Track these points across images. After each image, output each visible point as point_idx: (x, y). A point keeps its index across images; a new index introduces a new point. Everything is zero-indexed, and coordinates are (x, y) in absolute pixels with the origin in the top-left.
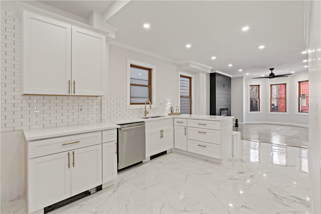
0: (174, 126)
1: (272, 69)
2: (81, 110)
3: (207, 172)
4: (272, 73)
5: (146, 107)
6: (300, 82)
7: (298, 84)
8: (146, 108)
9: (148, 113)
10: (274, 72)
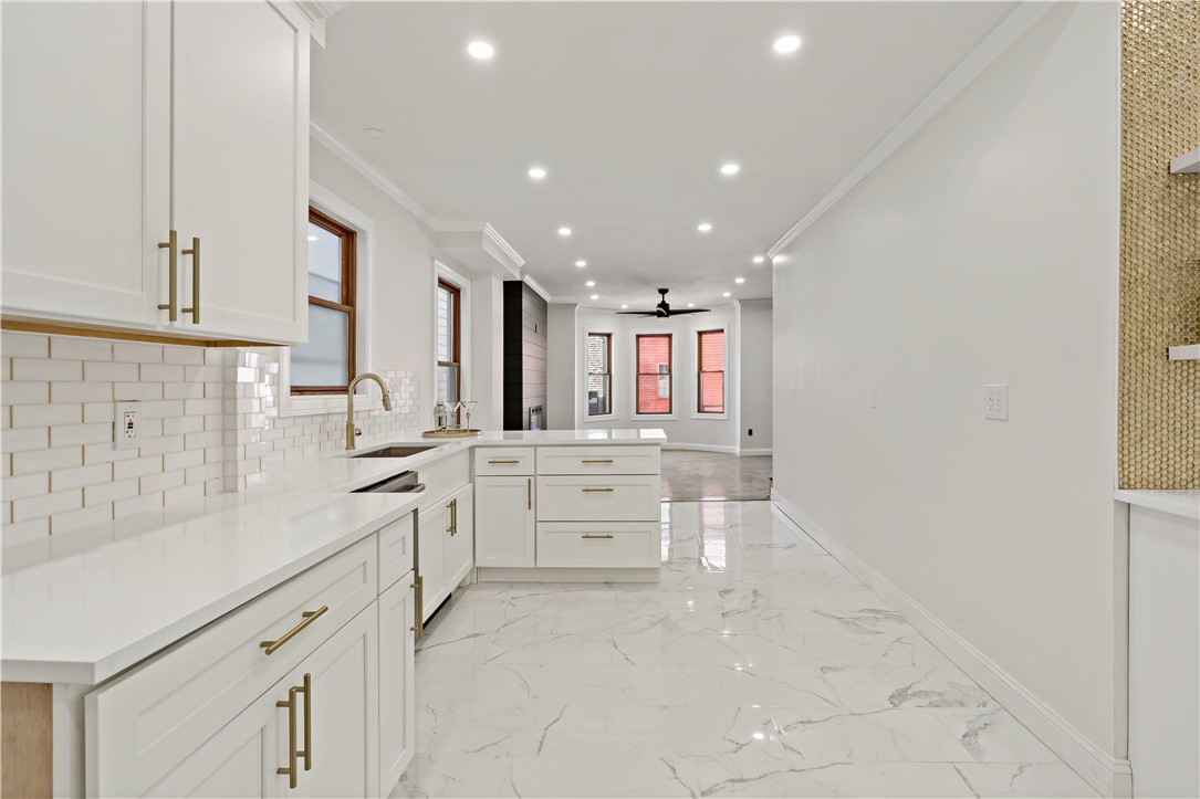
0: (472, 480)
1: (663, 292)
2: (130, 426)
3: (652, 616)
4: (663, 302)
5: (354, 405)
6: (700, 334)
7: (696, 336)
8: (355, 409)
9: (360, 434)
10: (668, 299)
